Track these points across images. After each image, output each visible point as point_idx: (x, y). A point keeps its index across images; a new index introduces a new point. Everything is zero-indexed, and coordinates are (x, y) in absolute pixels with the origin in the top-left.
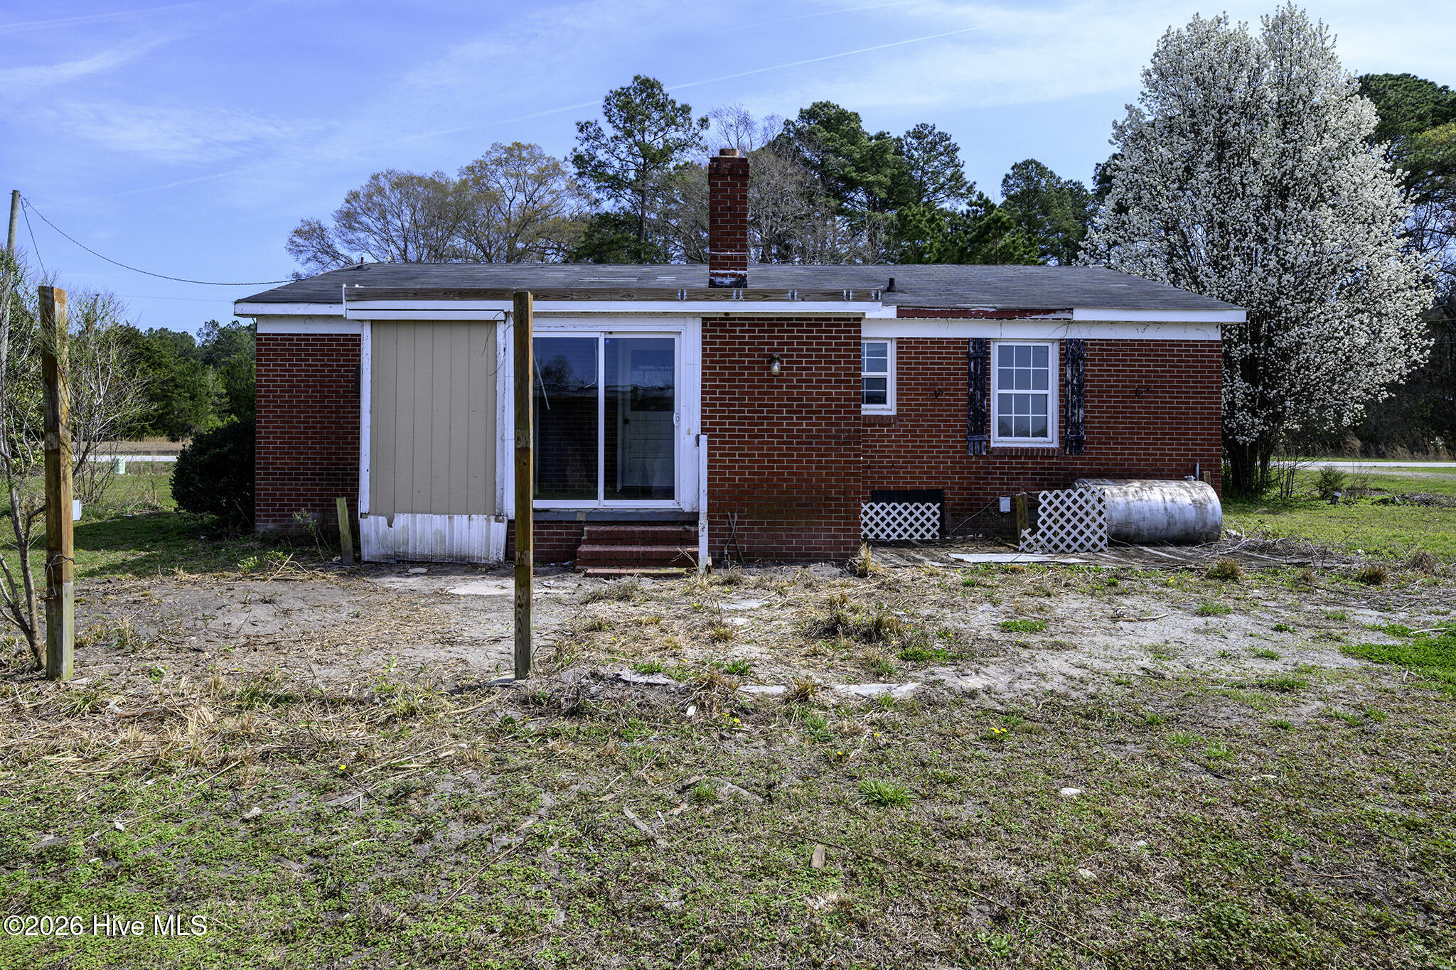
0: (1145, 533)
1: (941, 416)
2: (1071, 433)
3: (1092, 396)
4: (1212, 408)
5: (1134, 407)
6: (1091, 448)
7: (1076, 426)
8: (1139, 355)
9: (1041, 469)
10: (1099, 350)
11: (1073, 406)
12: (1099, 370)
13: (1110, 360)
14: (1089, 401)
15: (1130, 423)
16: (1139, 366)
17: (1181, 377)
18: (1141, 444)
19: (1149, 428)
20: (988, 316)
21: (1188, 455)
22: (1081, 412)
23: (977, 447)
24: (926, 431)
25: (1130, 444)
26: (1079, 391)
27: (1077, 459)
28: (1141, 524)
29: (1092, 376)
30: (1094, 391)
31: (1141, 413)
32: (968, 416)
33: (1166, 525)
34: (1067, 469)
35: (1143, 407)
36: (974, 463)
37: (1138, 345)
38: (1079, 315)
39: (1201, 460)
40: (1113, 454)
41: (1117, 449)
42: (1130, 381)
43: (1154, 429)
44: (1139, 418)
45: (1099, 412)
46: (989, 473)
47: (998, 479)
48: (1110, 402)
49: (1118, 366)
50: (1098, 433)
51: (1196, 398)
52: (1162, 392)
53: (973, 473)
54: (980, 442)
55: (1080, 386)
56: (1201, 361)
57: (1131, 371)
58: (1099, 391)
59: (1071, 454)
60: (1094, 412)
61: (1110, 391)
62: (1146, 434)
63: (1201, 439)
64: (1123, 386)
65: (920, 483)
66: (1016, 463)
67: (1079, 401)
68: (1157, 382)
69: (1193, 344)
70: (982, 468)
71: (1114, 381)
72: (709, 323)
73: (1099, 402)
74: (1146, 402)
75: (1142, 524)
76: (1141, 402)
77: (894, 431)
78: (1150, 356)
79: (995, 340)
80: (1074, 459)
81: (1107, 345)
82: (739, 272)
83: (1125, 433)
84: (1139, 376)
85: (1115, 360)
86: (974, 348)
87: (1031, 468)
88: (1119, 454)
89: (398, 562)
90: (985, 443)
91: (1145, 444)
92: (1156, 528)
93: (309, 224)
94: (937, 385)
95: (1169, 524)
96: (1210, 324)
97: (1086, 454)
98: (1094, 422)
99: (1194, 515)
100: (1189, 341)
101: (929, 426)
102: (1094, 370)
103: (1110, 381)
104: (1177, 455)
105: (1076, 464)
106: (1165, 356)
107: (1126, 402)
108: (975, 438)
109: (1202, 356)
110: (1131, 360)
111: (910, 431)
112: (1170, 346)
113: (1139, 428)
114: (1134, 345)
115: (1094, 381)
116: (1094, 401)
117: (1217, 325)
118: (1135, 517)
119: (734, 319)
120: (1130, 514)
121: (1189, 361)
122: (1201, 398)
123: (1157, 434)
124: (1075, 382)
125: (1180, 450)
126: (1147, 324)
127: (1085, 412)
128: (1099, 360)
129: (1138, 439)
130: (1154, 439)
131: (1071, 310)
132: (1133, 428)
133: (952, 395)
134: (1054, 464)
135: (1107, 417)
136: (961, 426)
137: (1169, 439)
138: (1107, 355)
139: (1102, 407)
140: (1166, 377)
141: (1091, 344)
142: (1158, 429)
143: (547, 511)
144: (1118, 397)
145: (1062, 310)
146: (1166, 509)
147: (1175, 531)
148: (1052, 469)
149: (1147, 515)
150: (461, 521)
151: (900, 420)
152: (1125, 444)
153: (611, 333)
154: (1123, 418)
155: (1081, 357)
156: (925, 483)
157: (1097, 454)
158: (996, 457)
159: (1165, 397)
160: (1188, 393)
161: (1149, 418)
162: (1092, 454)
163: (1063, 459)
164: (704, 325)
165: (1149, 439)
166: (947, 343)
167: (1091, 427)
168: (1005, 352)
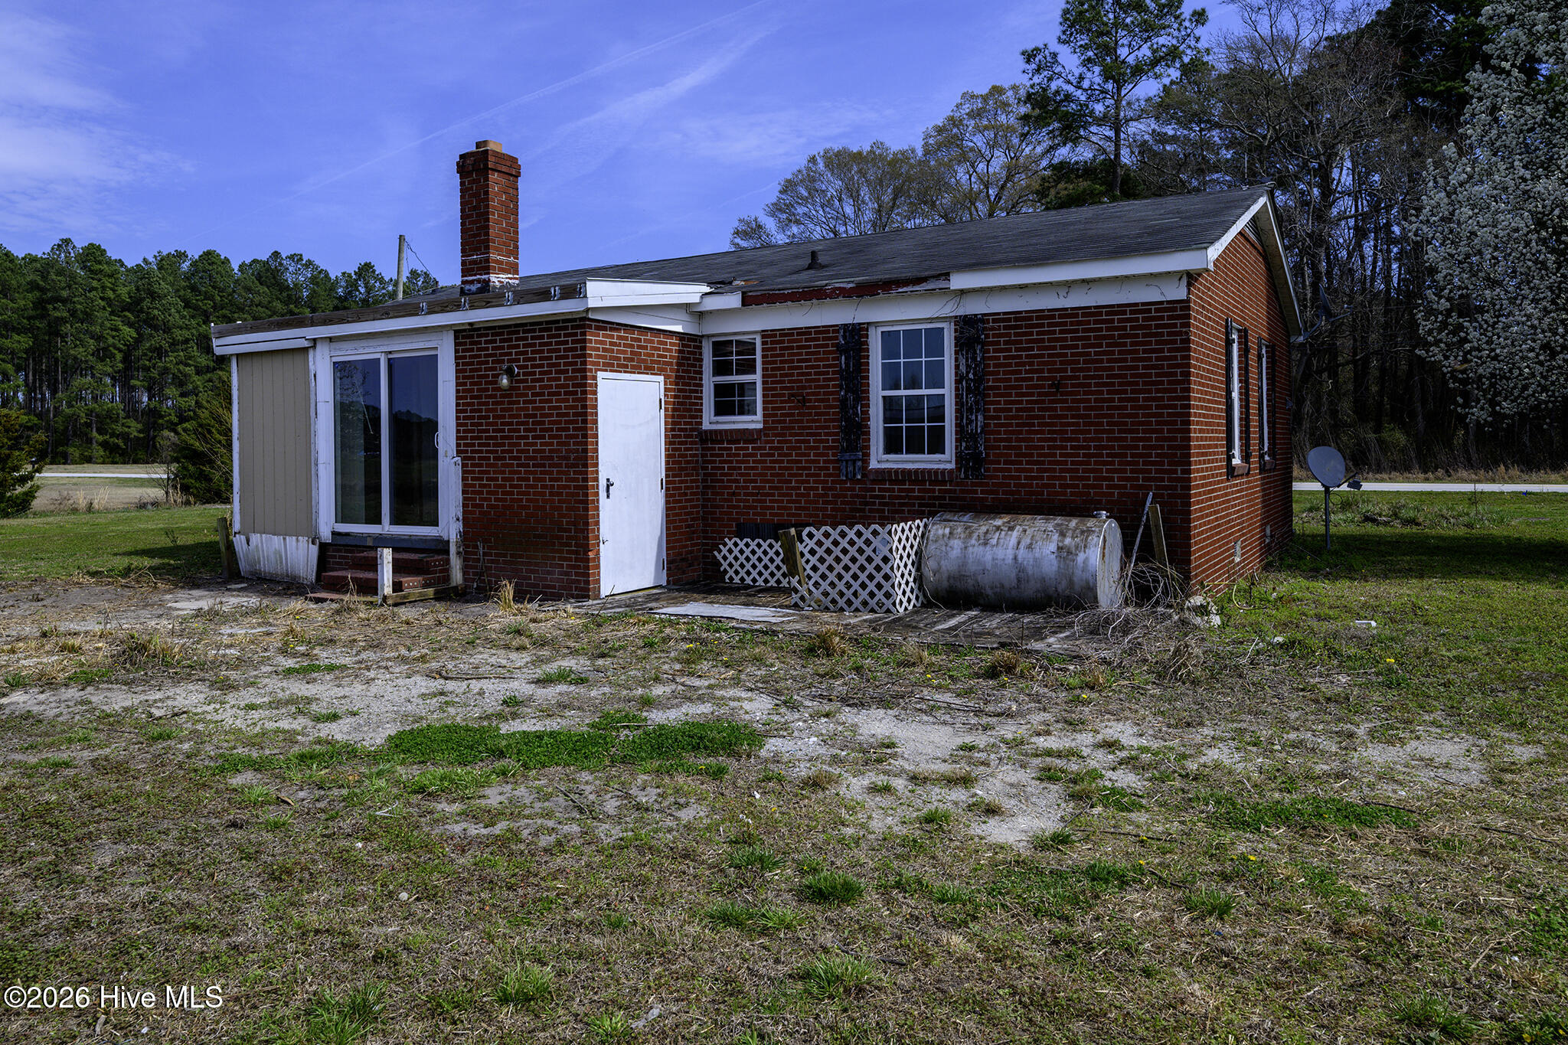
0: (989, 592)
1: (810, 428)
2: (966, 448)
3: (995, 395)
4: (1175, 407)
5: (1055, 409)
6: (995, 470)
7: (974, 437)
8: (1061, 332)
9: (930, 498)
10: (1005, 328)
11: (970, 410)
12: (1005, 358)
13: (1021, 342)
14: (993, 402)
15: (1050, 432)
16: (1062, 348)
17: (1125, 360)
18: (1066, 463)
19: (1078, 440)
20: (846, 294)
21: (1137, 479)
22: (980, 417)
23: (850, 469)
24: (794, 448)
25: (1050, 463)
26: (977, 388)
27: (976, 484)
28: (979, 578)
29: (995, 366)
30: (999, 388)
31: (1066, 416)
32: (840, 427)
33: (1014, 583)
34: (964, 499)
35: (1069, 409)
36: (849, 489)
37: (1060, 316)
38: (958, 281)
39: (1158, 488)
40: (1026, 478)
41: (1032, 470)
42: (1049, 371)
43: (1085, 440)
44: (1062, 424)
45: (1006, 418)
46: (867, 504)
47: (878, 511)
48: (1021, 402)
49: (1032, 349)
50: (1005, 447)
51: (1149, 391)
52: (1096, 385)
53: (848, 503)
54: (854, 462)
55: (979, 380)
56: (1156, 335)
57: (1050, 355)
58: (1006, 387)
59: (967, 477)
60: (999, 418)
61: (1021, 387)
62: (1072, 447)
63: (1157, 455)
64: (1039, 379)
65: (788, 515)
66: (900, 490)
67: (977, 403)
68: (1089, 370)
69: (1145, 308)
70: (857, 496)
71: (1027, 372)
72: (464, 336)
73: (1006, 403)
74: (1073, 401)
75: (985, 581)
76: (1066, 401)
77: (760, 448)
78: (1077, 331)
79: (876, 324)
80: (973, 485)
81: (1016, 319)
82: (483, 277)
83: (1043, 447)
84: (1062, 363)
85: (1028, 341)
86: (844, 337)
87: (917, 498)
88: (1035, 478)
89: (259, 579)
90: (859, 463)
91: (1073, 463)
92: (1002, 586)
93: (748, 223)
94: (804, 388)
95: (1019, 580)
96: (1168, 274)
97: (986, 477)
98: (999, 433)
99: (1055, 568)
100: (1136, 304)
101: (797, 441)
102: (998, 358)
103: (1020, 372)
104: (1119, 479)
105: (976, 492)
106: (1101, 329)
107: (1043, 402)
108: (847, 456)
109: (1157, 326)
110: (1049, 340)
111: (776, 449)
112: (1107, 314)
113: (1063, 440)
114: (1053, 317)
115: (998, 373)
116: (999, 403)
117: (1179, 275)
118: (972, 568)
119: (479, 329)
120: (964, 564)
121: (1137, 336)
122: (1158, 391)
123: (1089, 448)
124: (971, 376)
125: (1125, 471)
126: (1069, 285)
127: (985, 418)
128: (1006, 343)
129: (1061, 455)
130: (1085, 455)
131: (946, 276)
132: (1055, 440)
133: (822, 400)
134: (946, 491)
135: (1017, 425)
136: (834, 441)
137: (1108, 455)
138: (1016, 335)
139: (1010, 410)
140: (1102, 361)
141: (994, 321)
142: (1092, 440)
143: (347, 534)
144: (1032, 394)
145: (937, 277)
146: (1015, 558)
147: (1029, 591)
148: (944, 498)
149: (989, 566)
150: (291, 541)
151: (766, 435)
152: (1043, 463)
153: (390, 352)
154: (1039, 425)
155: (977, 340)
156: (794, 515)
157: (1004, 477)
158: (874, 482)
159: (1102, 393)
160: (1137, 383)
161: (1078, 425)
162: (997, 477)
163: (958, 484)
164: (456, 338)
165: (1078, 455)
166: (816, 333)
167: (995, 440)
168: (889, 338)
